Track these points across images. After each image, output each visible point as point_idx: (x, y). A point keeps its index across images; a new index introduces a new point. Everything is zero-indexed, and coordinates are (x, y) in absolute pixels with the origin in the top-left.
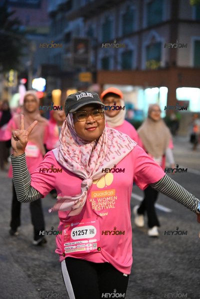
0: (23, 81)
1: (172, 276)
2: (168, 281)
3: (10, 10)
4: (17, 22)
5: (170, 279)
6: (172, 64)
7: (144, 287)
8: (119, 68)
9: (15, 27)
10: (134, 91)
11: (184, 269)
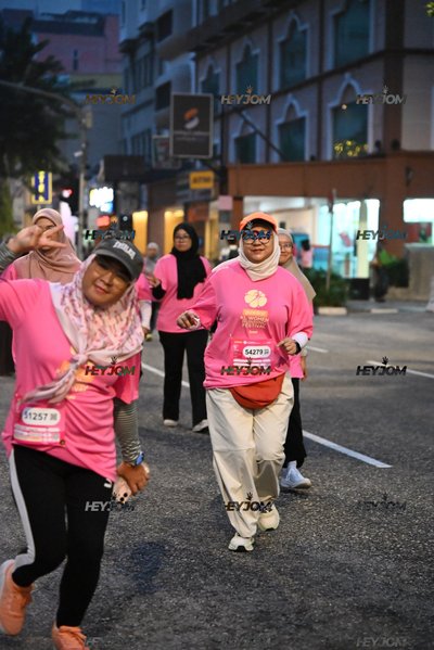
0: (66, 194)
1: (391, 613)
2: (382, 623)
3: (35, 40)
4: (53, 65)
5: (387, 619)
6: (390, 146)
7: (327, 639)
8: (275, 158)
9: (48, 76)
10: (309, 207)
11: (419, 596)
